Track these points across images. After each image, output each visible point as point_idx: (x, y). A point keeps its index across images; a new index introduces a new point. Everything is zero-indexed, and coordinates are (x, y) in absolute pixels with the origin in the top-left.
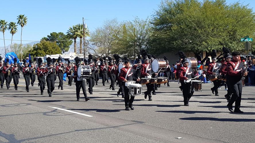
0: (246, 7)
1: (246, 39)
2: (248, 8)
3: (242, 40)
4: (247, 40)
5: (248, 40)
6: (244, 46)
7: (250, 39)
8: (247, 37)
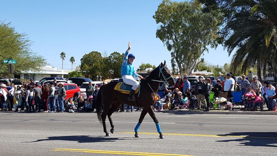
0: (7, 26)
1: (9, 60)
2: (10, 26)
3: (5, 61)
4: (10, 62)
5: (12, 62)
6: (7, 69)
7: (14, 61)
8: (10, 58)
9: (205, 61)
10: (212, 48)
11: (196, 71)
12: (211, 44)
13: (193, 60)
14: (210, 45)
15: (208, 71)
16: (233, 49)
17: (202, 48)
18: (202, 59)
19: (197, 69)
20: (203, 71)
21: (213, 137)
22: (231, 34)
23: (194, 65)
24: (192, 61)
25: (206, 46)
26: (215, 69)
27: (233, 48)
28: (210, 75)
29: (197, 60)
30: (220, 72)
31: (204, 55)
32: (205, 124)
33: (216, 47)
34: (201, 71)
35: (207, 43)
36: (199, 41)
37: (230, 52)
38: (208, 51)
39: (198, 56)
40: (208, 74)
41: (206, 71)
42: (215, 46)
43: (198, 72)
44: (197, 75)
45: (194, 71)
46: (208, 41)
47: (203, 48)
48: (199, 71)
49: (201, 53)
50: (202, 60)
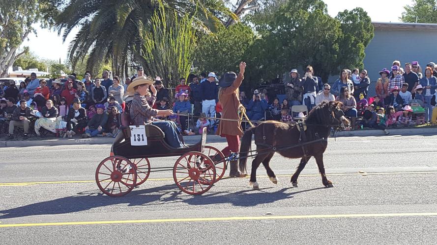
9: (30, 51)
10: (42, 28)
11: (17, 70)
12: (41, 22)
13: (9, 49)
14: (39, 23)
15: (40, 70)
16: (69, 31)
17: (24, 29)
18: (25, 48)
19: (18, 66)
20: (30, 69)
21: (14, 187)
22: (66, 4)
23: (10, 58)
24: (7, 51)
25: (33, 25)
26: (54, 66)
27: (70, 28)
28: (43, 77)
29: (17, 50)
30: (62, 72)
31: (28, 40)
32: (8, 164)
33: (51, 27)
34: (27, 68)
35: (33, 19)
36: (18, 14)
37: (65, 36)
38: (36, 33)
39: (18, 43)
40: (40, 75)
41: (37, 69)
42: (49, 25)
43: (20, 71)
44: (18, 76)
45: (14, 70)
46: (35, 15)
47: (27, 28)
48: (23, 69)
49: (24, 37)
50: (26, 50)
